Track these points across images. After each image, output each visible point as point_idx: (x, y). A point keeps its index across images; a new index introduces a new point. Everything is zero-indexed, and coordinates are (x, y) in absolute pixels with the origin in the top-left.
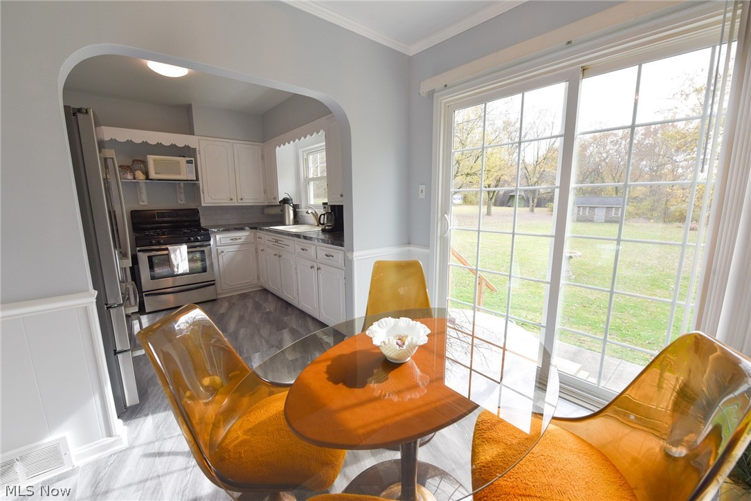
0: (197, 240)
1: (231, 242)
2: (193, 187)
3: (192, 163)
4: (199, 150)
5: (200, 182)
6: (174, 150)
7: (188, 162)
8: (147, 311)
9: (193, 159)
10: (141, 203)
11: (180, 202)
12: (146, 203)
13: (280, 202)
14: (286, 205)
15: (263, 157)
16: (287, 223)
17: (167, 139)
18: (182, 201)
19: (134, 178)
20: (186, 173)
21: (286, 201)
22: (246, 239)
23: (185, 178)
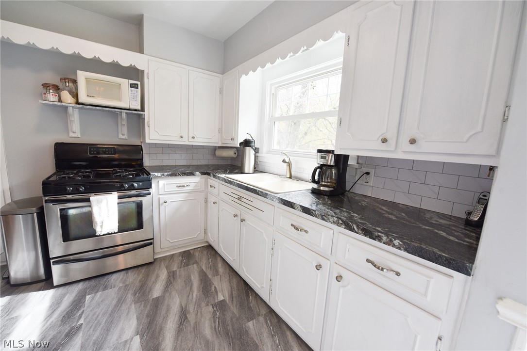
0: (132, 188)
1: (177, 189)
2: (137, 118)
3: (137, 88)
4: (148, 73)
5: (146, 113)
6: (115, 69)
7: (132, 86)
8: (54, 285)
9: (139, 83)
10: (71, 134)
11: (121, 136)
12: (78, 135)
13: (241, 144)
14: (248, 148)
15: (221, 92)
16: (246, 171)
17: (108, 54)
18: (123, 135)
19: (60, 100)
20: (128, 99)
21: (247, 143)
22: (196, 186)
23: (127, 106)
